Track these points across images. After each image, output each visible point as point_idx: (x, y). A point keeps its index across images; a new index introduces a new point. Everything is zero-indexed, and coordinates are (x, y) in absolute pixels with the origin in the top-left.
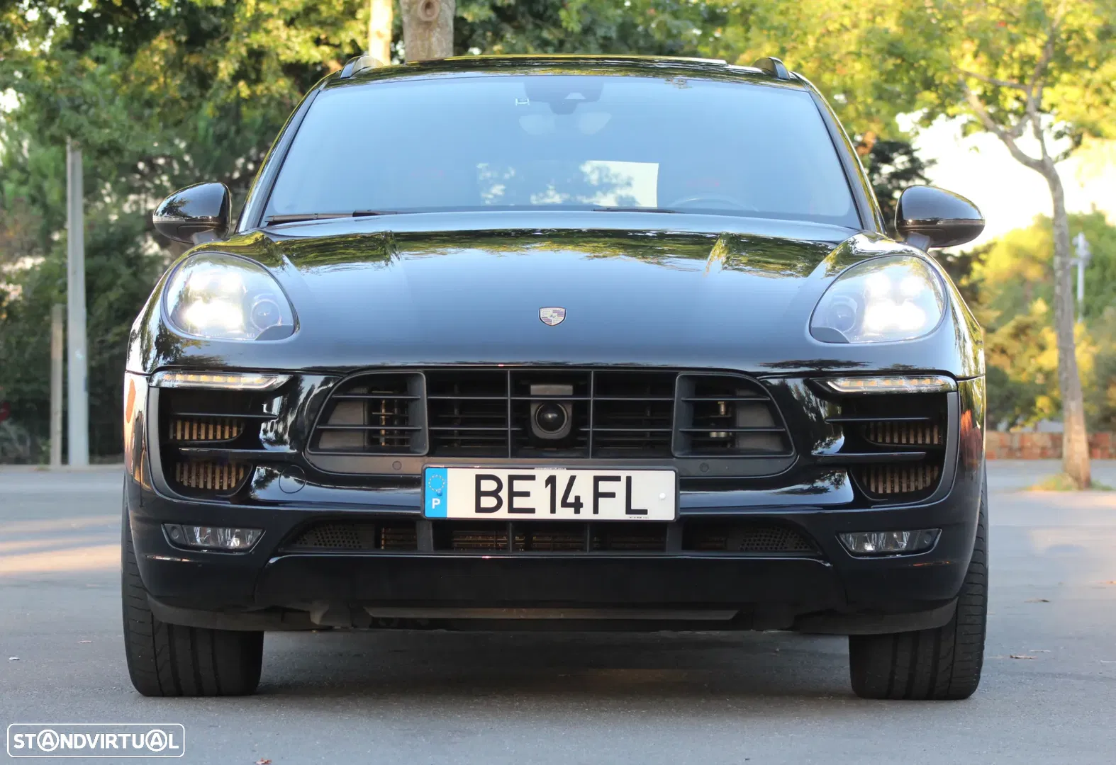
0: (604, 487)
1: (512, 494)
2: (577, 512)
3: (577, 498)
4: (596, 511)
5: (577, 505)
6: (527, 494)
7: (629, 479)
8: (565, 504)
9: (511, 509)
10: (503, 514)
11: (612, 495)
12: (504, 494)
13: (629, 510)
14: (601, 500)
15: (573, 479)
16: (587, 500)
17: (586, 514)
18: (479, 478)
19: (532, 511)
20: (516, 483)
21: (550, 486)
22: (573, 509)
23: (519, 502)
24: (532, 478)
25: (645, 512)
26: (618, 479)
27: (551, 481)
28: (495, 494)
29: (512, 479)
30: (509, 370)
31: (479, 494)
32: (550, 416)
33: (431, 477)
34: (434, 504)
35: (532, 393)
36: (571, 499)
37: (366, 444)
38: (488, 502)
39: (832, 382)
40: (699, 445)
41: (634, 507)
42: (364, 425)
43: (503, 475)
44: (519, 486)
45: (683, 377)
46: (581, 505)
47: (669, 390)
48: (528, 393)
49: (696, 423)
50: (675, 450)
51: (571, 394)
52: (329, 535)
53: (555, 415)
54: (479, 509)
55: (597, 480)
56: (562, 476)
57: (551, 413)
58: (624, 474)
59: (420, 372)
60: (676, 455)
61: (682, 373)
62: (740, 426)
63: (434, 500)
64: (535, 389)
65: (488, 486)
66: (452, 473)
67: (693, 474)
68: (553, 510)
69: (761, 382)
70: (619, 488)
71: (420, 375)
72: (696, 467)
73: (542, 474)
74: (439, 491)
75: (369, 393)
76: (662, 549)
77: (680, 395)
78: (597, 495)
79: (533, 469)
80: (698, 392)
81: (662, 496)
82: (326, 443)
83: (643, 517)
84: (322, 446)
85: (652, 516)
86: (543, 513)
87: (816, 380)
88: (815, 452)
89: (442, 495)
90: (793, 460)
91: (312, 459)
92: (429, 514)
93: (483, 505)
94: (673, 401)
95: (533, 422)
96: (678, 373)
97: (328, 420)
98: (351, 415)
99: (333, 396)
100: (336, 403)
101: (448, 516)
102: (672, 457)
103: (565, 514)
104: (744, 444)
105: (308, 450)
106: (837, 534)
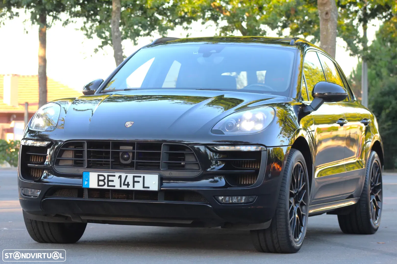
0: (136, 179)
1: (109, 181)
2: (128, 187)
3: (128, 183)
4: (134, 187)
5: (128, 185)
6: (113, 181)
7: (144, 177)
8: (124, 184)
9: (108, 186)
10: (106, 187)
11: (139, 182)
12: (106, 181)
13: (144, 187)
14: (135, 184)
15: (127, 176)
16: (131, 183)
17: (131, 188)
18: (99, 175)
19: (114, 186)
20: (110, 177)
21: (120, 178)
22: (127, 186)
23: (110, 183)
24: (114, 176)
25: (149, 188)
26: (140, 177)
27: (120, 177)
28: (103, 181)
29: (108, 176)
30: (111, 141)
31: (99, 180)
32: (126, 156)
33: (85, 175)
34: (85, 183)
35: (120, 149)
36: (126, 183)
37: (73, 164)
38: (101, 183)
39: (216, 147)
40: (171, 167)
42: (73, 158)
43: (106, 174)
44: (111, 178)
45: (164, 145)
46: (129, 185)
47: (159, 149)
48: (119, 149)
49: (170, 159)
50: (161, 168)
51: (132, 149)
52: (64, 193)
53: (127, 156)
54: (99, 185)
55: (134, 177)
56: (123, 175)
57: (126, 155)
58: (142, 175)
59: (85, 141)
60: (161, 170)
61: (164, 143)
62: (187, 161)
63: (85, 182)
64: (121, 147)
65: (101, 178)
66: (91, 173)
67: (167, 176)
68: (121, 186)
69: (190, 147)
70: (141, 180)
71: (85, 142)
72: (167, 174)
73: (117, 175)
74: (87, 179)
75: (75, 148)
76: (157, 200)
77: (163, 150)
78: (134, 182)
79: (115, 173)
80: (171, 150)
81: (154, 183)
82: (61, 163)
83: (148, 189)
84: (60, 164)
85: (151, 189)
86: (118, 187)
87: (209, 146)
88: (209, 170)
89: (88, 181)
90: (200, 172)
91: (55, 168)
92: (84, 187)
93: (100, 184)
94: (161, 152)
95: (120, 158)
96: (162, 144)
97: (61, 156)
98: (69, 155)
99: (61, 149)
100: (64, 151)
101: (90, 187)
102: (160, 170)
103: (124, 188)
104: (187, 167)
105: (54, 165)
106: (214, 196)
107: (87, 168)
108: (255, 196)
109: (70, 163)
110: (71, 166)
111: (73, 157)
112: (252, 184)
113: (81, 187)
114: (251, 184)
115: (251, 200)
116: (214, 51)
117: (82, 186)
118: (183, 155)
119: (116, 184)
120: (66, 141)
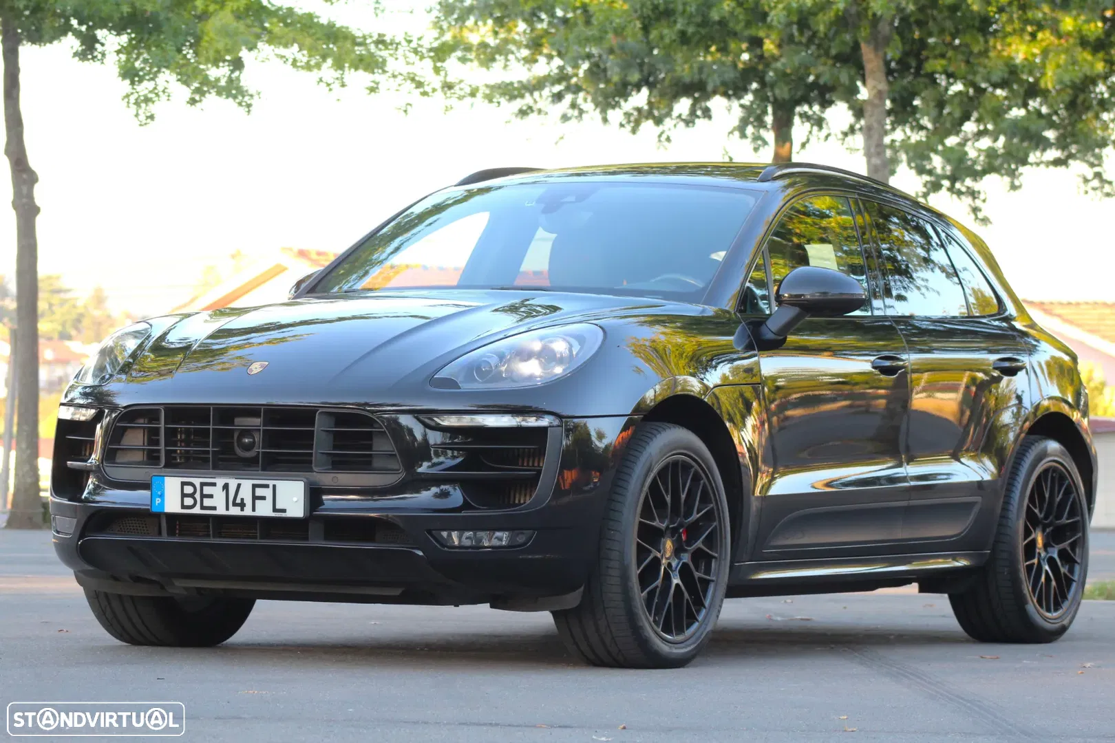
0: (259, 492)
1: (203, 496)
2: (242, 510)
3: (242, 500)
4: (254, 510)
5: (242, 505)
6: (211, 496)
7: (274, 486)
8: (235, 504)
9: (203, 507)
10: (197, 510)
11: (263, 498)
12: (198, 496)
13: (275, 510)
14: (257, 502)
15: (239, 486)
16: (248, 502)
17: (248, 512)
18: (183, 484)
19: (214, 508)
20: (205, 488)
21: (225, 491)
22: (239, 508)
23: (207, 502)
24: (214, 484)
25: (284, 511)
26: (267, 486)
27: (226, 487)
28: (192, 496)
29: (203, 485)
30: (212, 407)
31: (184, 495)
32: (247, 441)
33: (155, 482)
34: (157, 502)
35: (236, 423)
36: (238, 501)
37: (145, 459)
38: (189, 501)
39: (439, 418)
40: (339, 464)
41: (277, 507)
42: (143, 445)
43: (197, 482)
44: (207, 490)
45: (321, 413)
46: (245, 505)
47: (311, 422)
48: (232, 423)
49: (336, 447)
50: (316, 466)
51: (260, 424)
52: (128, 525)
53: (251, 440)
54: (183, 507)
55: (254, 486)
56: (233, 483)
57: (248, 438)
58: (271, 483)
59: (161, 408)
60: (315, 470)
61: (321, 410)
62: (375, 449)
63: (157, 499)
64: (238, 421)
65: (189, 490)
66: (167, 479)
67: (327, 484)
68: (227, 509)
69: (378, 418)
70: (267, 493)
71: (161, 410)
72: (326, 479)
73: (220, 482)
74: (160, 493)
75: (148, 423)
76: (306, 539)
77: (320, 426)
78: (255, 498)
79: (215, 478)
80: (337, 424)
81: (295, 499)
82: (120, 458)
83: (283, 515)
84: (118, 461)
85: (289, 514)
86: (221, 511)
87: (422, 417)
88: (420, 470)
89: (162, 496)
90: (400, 476)
91: (107, 469)
92: (155, 509)
93: (185, 504)
94: (313, 431)
95: (236, 444)
96: (318, 410)
97: (120, 442)
98: (135, 439)
99: (118, 424)
100: (125, 429)
101: (166, 511)
102: (312, 471)
103: (235, 511)
104: (377, 463)
105: (104, 462)
106: (429, 532)
107: (165, 467)
108: (531, 531)
109: (139, 457)
110: (139, 463)
111: (146, 444)
112: (522, 504)
113: (148, 509)
114: (520, 504)
115: (521, 539)
116: (572, 199)
117: (149, 507)
118: (369, 436)
119: (219, 504)
120: (125, 407)
